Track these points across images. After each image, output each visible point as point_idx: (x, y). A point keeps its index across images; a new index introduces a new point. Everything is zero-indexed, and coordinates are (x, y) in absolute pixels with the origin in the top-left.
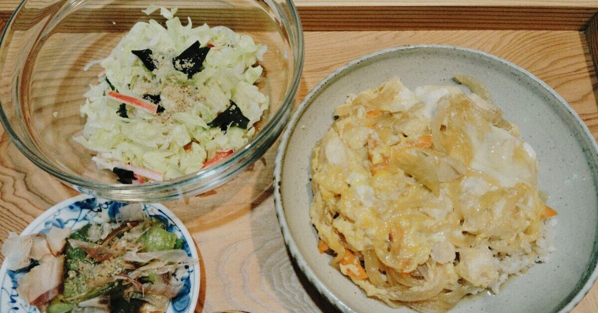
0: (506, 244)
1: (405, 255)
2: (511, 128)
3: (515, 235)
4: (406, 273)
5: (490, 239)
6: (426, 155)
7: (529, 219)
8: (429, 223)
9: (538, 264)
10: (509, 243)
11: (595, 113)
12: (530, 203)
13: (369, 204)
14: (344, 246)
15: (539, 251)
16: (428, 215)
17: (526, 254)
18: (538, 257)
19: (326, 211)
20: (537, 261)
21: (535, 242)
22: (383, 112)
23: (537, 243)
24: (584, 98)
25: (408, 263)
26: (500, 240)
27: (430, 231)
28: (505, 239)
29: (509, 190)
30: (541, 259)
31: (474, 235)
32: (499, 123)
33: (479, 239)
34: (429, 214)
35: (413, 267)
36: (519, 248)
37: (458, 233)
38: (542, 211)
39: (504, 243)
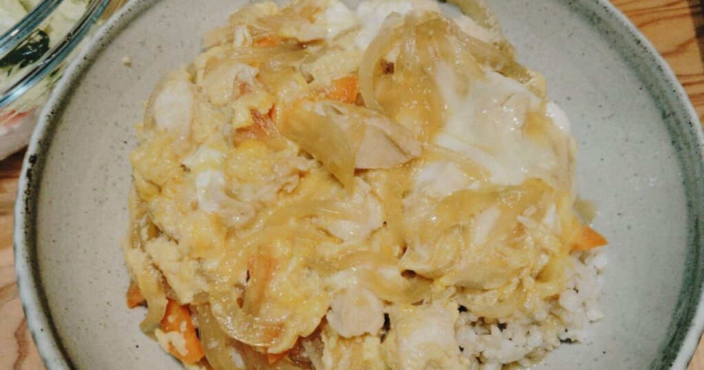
0: (495, 300)
1: (271, 314)
2: (530, 78)
3: (515, 280)
4: (273, 355)
5: (462, 289)
6: (339, 112)
7: (546, 251)
8: (329, 250)
9: (566, 345)
10: (501, 298)
11: (697, 75)
12: (549, 219)
13: (209, 208)
14: (166, 292)
15: (565, 318)
16: (328, 233)
17: (537, 323)
18: (566, 331)
19: (143, 221)
20: (564, 338)
21: (555, 298)
22: (286, 40)
23: (561, 302)
24: (681, 48)
25: (277, 331)
26: (484, 291)
27: (327, 267)
28: (493, 289)
29: (506, 191)
30: (569, 335)
31: (428, 279)
32: (505, 67)
33: (438, 286)
34: (331, 231)
35: (287, 343)
36: (523, 310)
37: (392, 274)
38: (575, 235)
39: (491, 298)
